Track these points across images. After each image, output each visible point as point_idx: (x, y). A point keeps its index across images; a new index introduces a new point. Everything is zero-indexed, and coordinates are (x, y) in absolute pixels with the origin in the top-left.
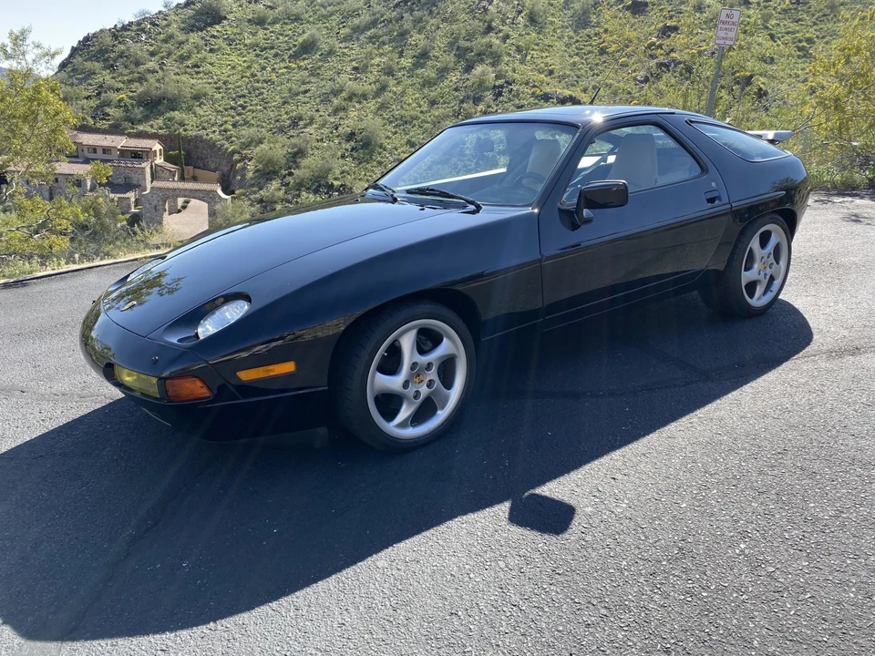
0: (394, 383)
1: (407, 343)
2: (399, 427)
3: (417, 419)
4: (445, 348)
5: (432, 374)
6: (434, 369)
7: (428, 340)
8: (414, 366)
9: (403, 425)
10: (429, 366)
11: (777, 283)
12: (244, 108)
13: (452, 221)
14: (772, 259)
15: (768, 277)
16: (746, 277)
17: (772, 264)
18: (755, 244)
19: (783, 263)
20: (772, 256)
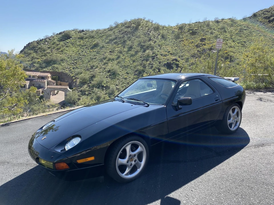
0: (124, 161)
1: (128, 149)
2: (126, 175)
3: (131, 172)
4: (139, 149)
5: (136, 158)
6: (136, 156)
7: (134, 147)
8: (130, 156)
9: (127, 174)
10: (135, 155)
11: (238, 123)
12: (76, 63)
13: (141, 110)
14: (236, 116)
15: (235, 122)
16: (229, 122)
17: (236, 118)
18: (231, 112)
19: (239, 117)
20: (236, 115)
